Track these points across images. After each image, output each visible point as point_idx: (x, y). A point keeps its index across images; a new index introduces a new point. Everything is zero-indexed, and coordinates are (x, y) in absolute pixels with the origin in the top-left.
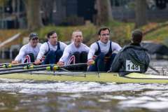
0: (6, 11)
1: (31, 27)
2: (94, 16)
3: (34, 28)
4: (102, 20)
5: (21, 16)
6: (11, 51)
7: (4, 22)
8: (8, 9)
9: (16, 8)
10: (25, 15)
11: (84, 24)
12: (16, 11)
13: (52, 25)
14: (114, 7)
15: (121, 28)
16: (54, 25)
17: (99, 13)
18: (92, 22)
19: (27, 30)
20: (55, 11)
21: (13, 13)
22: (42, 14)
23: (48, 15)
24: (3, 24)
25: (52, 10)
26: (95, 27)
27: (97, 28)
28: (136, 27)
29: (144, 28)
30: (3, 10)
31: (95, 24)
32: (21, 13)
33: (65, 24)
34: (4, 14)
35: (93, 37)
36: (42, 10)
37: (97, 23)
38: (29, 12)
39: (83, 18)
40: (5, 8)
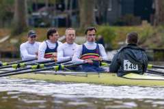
0: (58, 9)
1: (84, 26)
2: (151, 16)
5: (73, 14)
7: (55, 20)
8: (60, 6)
9: (69, 5)
10: (78, 13)
11: (140, 24)
12: (68, 9)
13: (106, 25)
16: (108, 24)
17: (157, 13)
18: (149, 21)
19: (80, 29)
20: (109, 10)
21: (65, 11)
22: (96, 12)
23: (102, 14)
24: (53, 22)
25: (107, 8)
26: (151, 27)
27: (153, 29)
30: (55, 7)
31: (152, 25)
32: (74, 11)
33: (120, 24)
34: (55, 12)
35: (150, 38)
36: (96, 8)
37: (155, 24)
38: (82, 10)
39: (139, 18)
40: (57, 5)
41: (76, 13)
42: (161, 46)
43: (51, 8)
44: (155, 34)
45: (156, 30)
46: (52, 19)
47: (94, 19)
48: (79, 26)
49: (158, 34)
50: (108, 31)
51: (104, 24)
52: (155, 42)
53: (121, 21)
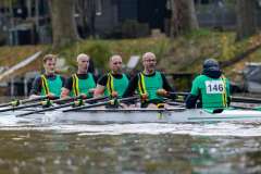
0: (16, 15)
1: (59, 41)
2: (166, 21)
3: (63, 42)
4: (179, 28)
6: (26, 82)
7: (13, 33)
8: (20, 11)
9: (33, 9)
10: (49, 20)
11: (149, 34)
12: (33, 15)
13: (94, 38)
14: (200, 6)
15: (213, 41)
16: (97, 36)
17: (175, 16)
18: (163, 31)
19: (53, 47)
20: (99, 14)
21: (29, 18)
23: (87, 20)
24: (11, 37)
25: (94, 13)
26: (167, 40)
27: (171, 42)
28: (238, 39)
29: (251, 40)
30: (11, 10)
31: (168, 36)
32: (42, 18)
33: (118, 36)
34: (12, 20)
35: (166, 56)
36: (77, 12)
37: (172, 33)
38: (55, 17)
39: (147, 25)
40: (15, 10)
41: (46, 21)
42: (185, 69)
43: (6, 14)
44: (173, 50)
45: (175, 44)
46: (8, 32)
47: (75, 29)
48: (52, 42)
49: (178, 50)
50: (98, 47)
51: (91, 37)
52: (175, 63)
53: (118, 31)
